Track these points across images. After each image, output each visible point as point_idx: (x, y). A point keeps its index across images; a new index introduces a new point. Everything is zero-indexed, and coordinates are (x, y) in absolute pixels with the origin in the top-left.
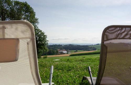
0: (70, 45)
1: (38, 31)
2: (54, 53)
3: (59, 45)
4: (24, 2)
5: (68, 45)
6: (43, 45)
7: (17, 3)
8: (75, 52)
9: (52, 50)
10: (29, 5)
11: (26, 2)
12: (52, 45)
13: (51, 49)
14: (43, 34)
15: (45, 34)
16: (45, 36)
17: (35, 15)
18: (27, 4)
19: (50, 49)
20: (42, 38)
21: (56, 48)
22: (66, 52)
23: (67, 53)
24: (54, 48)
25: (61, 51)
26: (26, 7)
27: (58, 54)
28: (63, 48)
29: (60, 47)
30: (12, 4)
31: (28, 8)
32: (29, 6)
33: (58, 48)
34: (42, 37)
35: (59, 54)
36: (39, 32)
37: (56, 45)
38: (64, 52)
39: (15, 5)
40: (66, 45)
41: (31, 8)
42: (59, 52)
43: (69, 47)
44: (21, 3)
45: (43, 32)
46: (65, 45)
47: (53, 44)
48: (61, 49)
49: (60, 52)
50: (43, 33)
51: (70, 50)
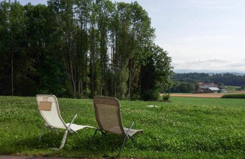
0: (227, 74)
1: (157, 50)
2: (190, 90)
3: (201, 74)
4: (133, 2)
5: (222, 75)
6: (164, 74)
7: (122, 6)
8: (239, 90)
9: (186, 83)
10: (140, 6)
11: (136, 2)
12: (187, 73)
13: (186, 81)
14: (165, 55)
15: (168, 55)
16: (167, 58)
17: (149, 23)
18: (137, 5)
19: (183, 81)
20: (162, 62)
21: (194, 80)
22: (216, 89)
23: (219, 92)
24: (191, 79)
25: (205, 87)
26: (135, 11)
27: (197, 91)
28: (211, 80)
29: (204, 78)
30: (115, 9)
31: (140, 12)
32: (141, 8)
33: (199, 81)
34: (163, 60)
35: (200, 93)
36: (157, 52)
37: (195, 74)
38: (212, 89)
39: (119, 9)
40: (217, 74)
41: (144, 12)
42: (202, 87)
43: (224, 78)
44: (128, 4)
45: (164, 51)
46: (215, 73)
47: (189, 73)
48: (206, 82)
49: (203, 89)
50: (164, 53)
51: (225, 84)
